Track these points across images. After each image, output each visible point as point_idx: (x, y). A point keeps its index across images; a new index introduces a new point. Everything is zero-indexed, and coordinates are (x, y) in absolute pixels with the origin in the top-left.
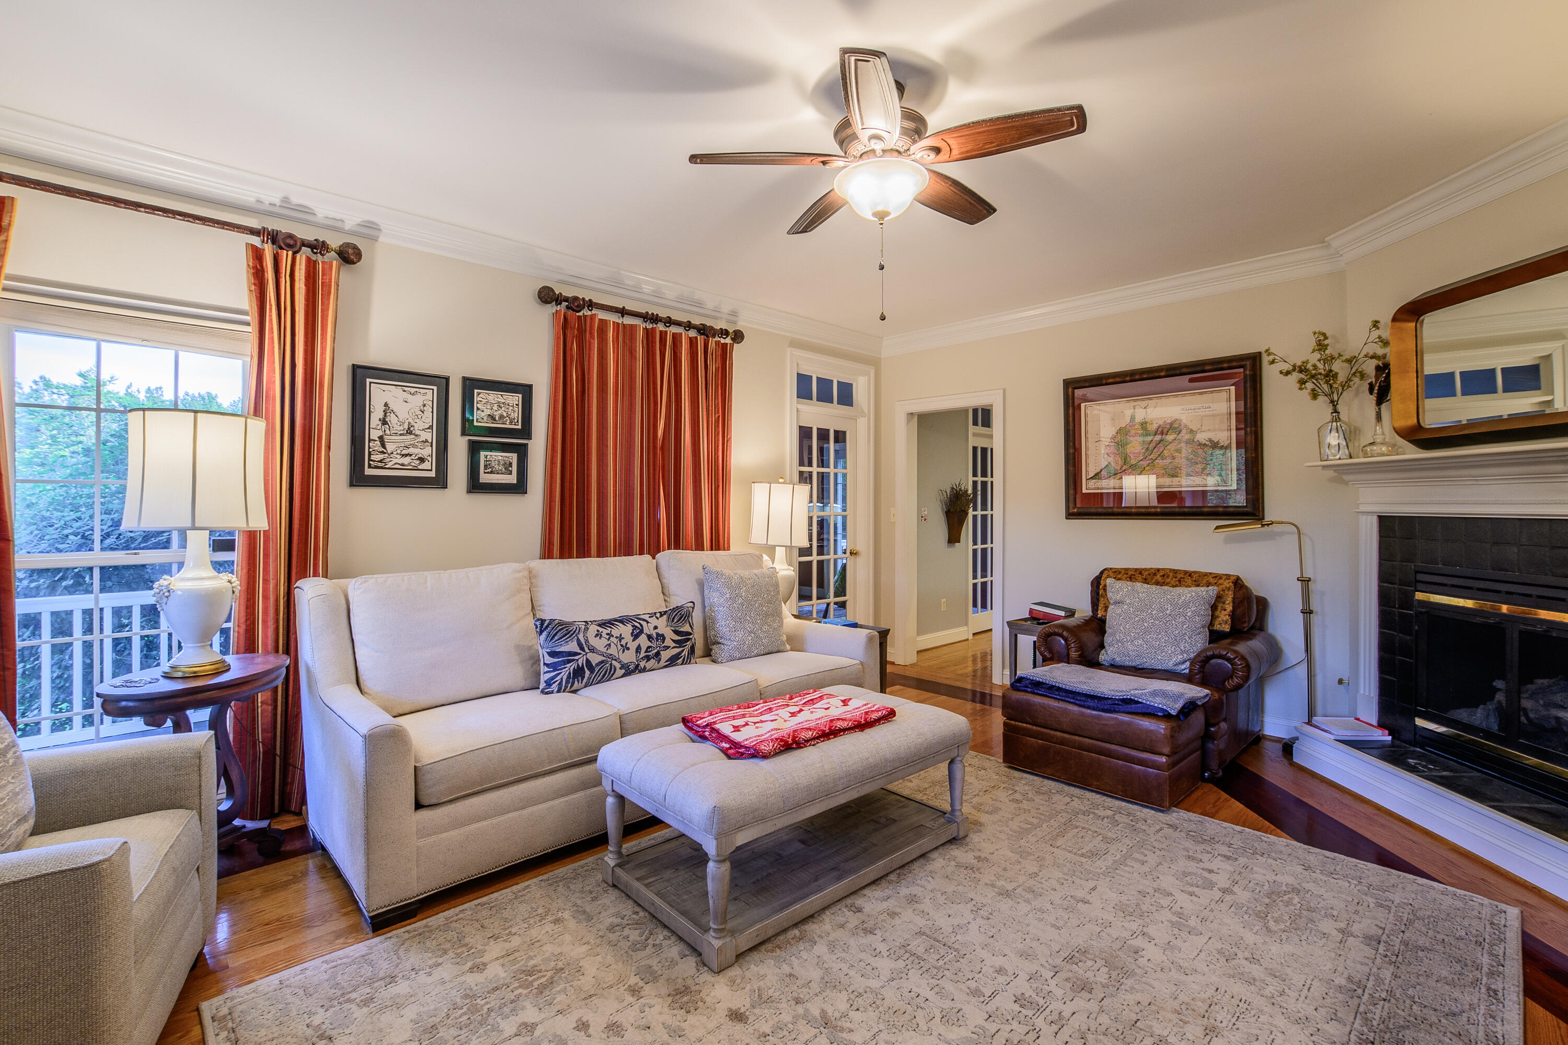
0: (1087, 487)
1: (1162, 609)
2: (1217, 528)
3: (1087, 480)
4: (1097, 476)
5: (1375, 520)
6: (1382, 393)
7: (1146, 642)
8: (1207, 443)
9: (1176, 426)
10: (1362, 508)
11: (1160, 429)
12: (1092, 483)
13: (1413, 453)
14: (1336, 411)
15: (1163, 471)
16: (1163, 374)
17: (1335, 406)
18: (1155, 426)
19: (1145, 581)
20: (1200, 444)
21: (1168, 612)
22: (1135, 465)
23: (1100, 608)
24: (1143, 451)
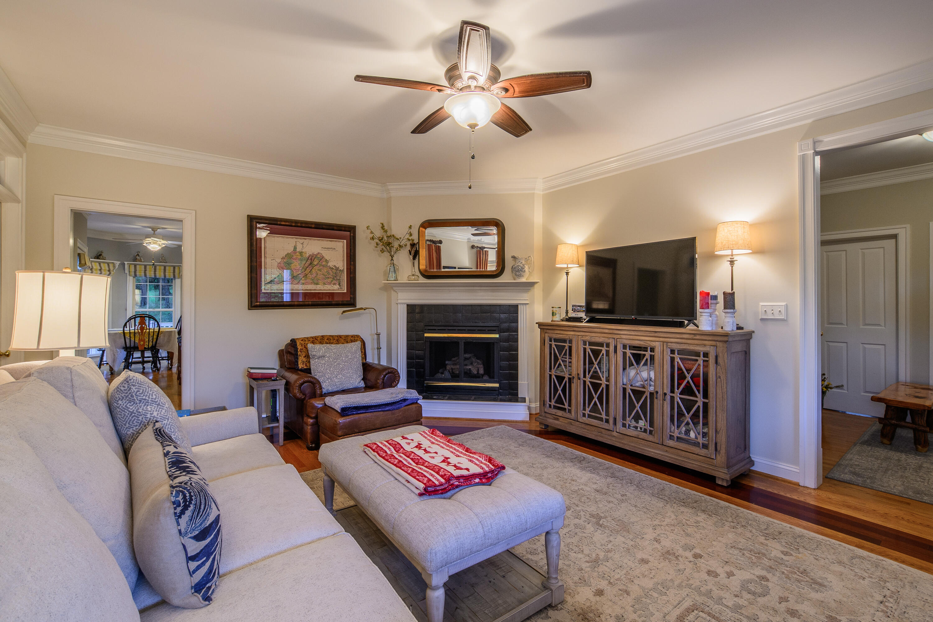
0: (265, 288)
1: (347, 356)
2: (344, 312)
3: (265, 284)
4: (271, 282)
5: (405, 307)
6: (416, 255)
7: (344, 375)
8: (334, 267)
9: (319, 256)
10: (399, 301)
11: (310, 257)
12: (269, 286)
13: (423, 280)
14: (392, 260)
15: (312, 281)
16: (313, 226)
17: (392, 257)
18: (307, 255)
19: (321, 343)
20: (330, 268)
21: (350, 357)
22: (296, 276)
23: (299, 363)
24: (301, 268)
